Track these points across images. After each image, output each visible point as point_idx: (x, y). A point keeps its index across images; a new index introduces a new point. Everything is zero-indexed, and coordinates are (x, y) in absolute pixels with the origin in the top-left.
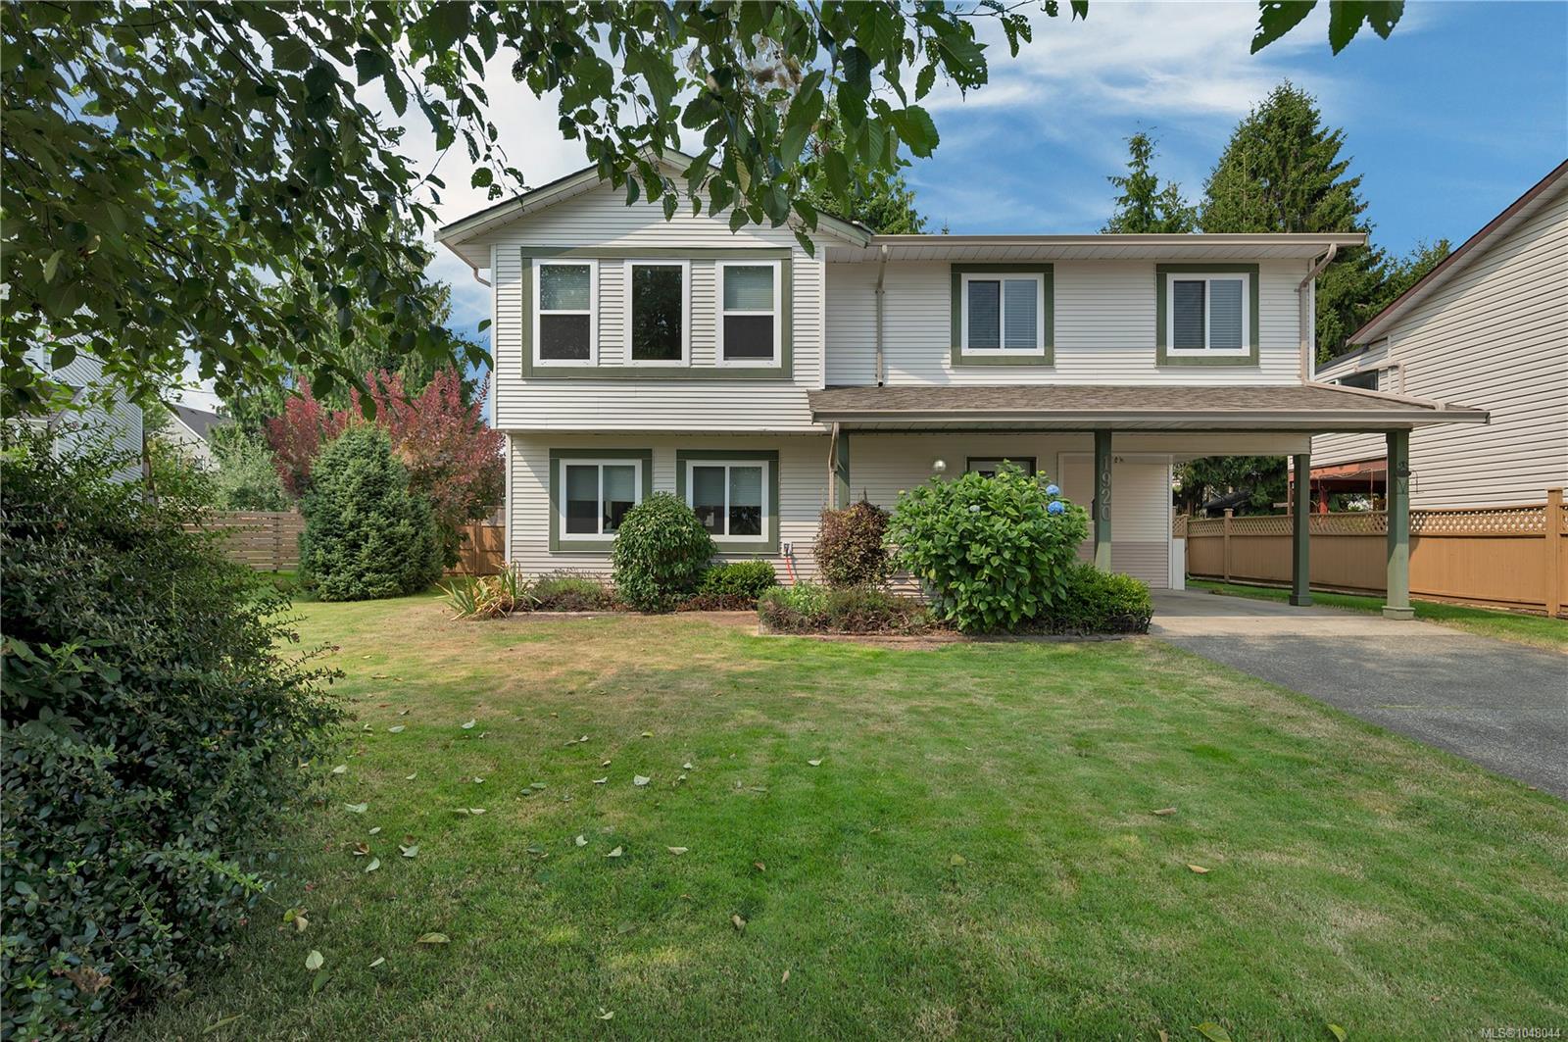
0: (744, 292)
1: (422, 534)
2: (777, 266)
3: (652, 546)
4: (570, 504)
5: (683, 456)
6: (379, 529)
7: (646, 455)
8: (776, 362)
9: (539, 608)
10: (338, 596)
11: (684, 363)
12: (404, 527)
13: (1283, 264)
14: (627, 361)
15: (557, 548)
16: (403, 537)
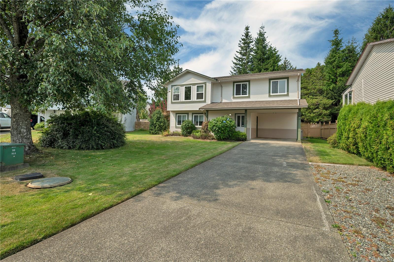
0: (200, 89)
1: (165, 125)
2: (204, 85)
3: (185, 127)
4: (178, 121)
5: (193, 114)
6: (159, 124)
7: (188, 114)
8: (203, 100)
9: (172, 135)
10: (153, 134)
11: (191, 100)
12: (162, 124)
13: (293, 77)
14: (184, 100)
15: (176, 127)
16: (162, 126)
